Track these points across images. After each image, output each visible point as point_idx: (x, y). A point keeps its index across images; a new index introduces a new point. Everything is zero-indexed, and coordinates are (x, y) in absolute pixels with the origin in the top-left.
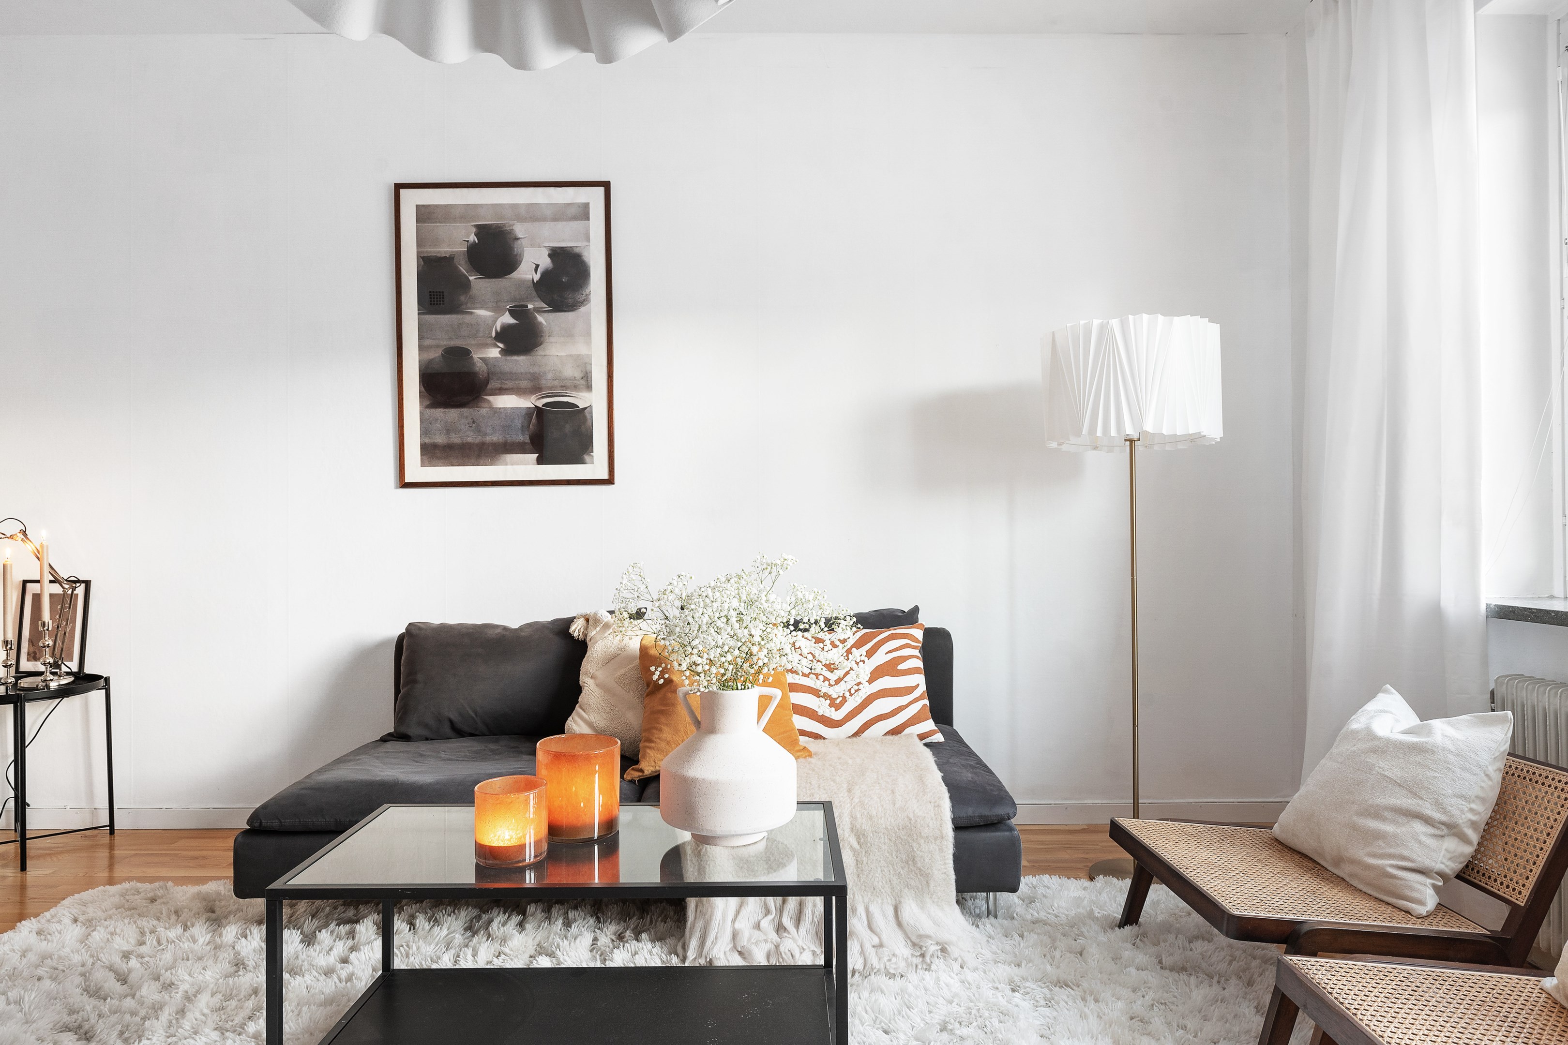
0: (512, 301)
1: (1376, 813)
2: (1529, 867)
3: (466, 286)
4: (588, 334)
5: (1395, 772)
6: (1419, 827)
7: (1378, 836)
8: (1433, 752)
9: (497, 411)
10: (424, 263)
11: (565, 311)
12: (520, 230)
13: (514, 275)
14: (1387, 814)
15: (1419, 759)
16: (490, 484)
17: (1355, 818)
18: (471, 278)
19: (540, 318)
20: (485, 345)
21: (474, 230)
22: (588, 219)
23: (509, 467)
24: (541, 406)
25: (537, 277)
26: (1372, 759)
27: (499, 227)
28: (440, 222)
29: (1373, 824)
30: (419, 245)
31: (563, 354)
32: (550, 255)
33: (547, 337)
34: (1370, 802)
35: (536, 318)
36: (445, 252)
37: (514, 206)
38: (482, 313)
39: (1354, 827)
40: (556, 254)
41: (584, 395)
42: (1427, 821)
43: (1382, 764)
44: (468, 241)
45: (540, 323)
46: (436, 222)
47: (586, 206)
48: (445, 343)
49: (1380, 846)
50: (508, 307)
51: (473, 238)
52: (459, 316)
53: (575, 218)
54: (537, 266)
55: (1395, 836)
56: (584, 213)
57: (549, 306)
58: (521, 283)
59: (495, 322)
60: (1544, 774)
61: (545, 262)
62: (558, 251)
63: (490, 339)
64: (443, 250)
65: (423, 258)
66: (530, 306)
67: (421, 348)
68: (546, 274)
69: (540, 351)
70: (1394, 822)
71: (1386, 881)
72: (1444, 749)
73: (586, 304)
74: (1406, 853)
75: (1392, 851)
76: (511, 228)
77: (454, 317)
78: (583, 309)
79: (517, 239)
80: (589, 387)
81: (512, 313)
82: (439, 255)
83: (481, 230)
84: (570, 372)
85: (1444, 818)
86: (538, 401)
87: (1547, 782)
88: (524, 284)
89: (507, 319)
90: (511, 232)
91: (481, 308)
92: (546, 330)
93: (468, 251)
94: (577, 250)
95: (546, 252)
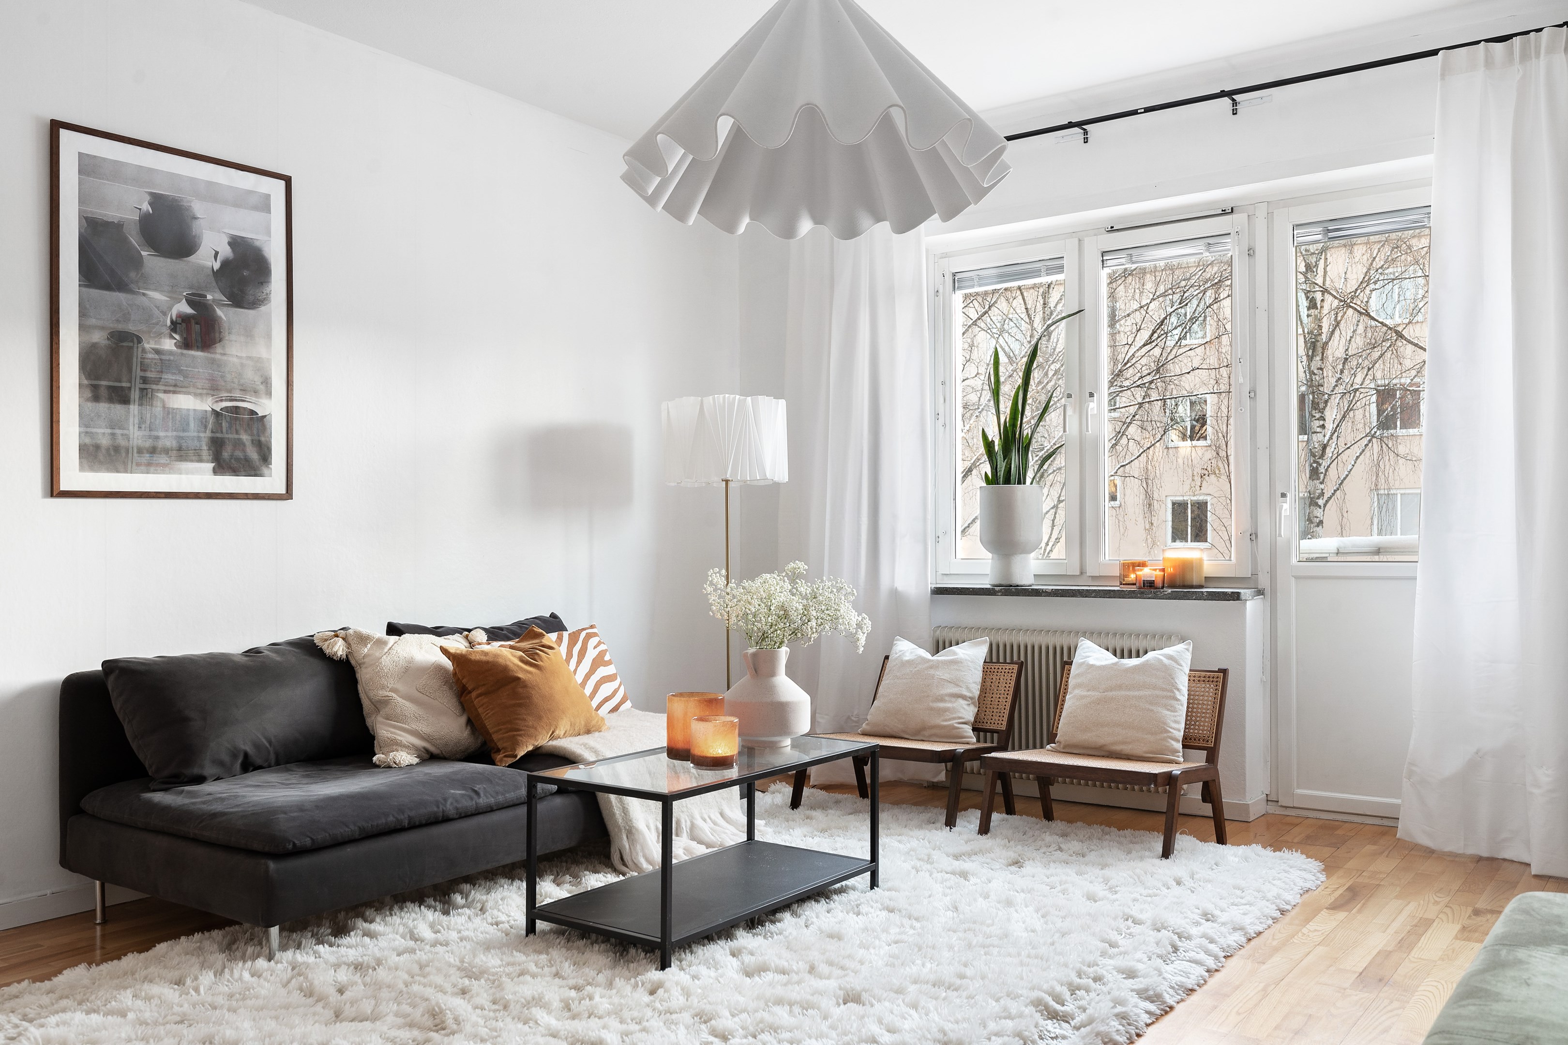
0: (190, 288)
1: (941, 699)
2: (1002, 712)
3: (137, 262)
4: (268, 336)
5: (946, 676)
6: (962, 702)
7: (946, 710)
8: (961, 662)
9: (169, 412)
10: (88, 225)
11: (247, 308)
12: (198, 208)
13: (192, 258)
14: (947, 698)
15: (955, 667)
16: (163, 496)
17: (931, 704)
18: (143, 253)
19: (219, 312)
20: (159, 335)
21: (148, 198)
22: (269, 211)
23: (183, 476)
24: (218, 410)
25: (217, 266)
26: (932, 672)
27: (176, 200)
28: (108, 180)
29: (941, 705)
30: (81, 202)
31: (244, 355)
32: (230, 244)
33: (227, 333)
34: (938, 694)
35: (214, 310)
36: (113, 216)
37: (192, 180)
38: (156, 295)
39: (932, 709)
40: (236, 243)
41: (264, 401)
42: (964, 697)
43: (938, 673)
44: (140, 209)
45: (220, 317)
46: (103, 179)
47: (268, 197)
48: (111, 325)
49: (948, 715)
50: (185, 294)
51: (146, 207)
52: (129, 296)
53: (256, 208)
54: (217, 253)
55: (954, 708)
56: (264, 205)
57: (229, 300)
58: (201, 268)
59: (170, 308)
60: (997, 667)
61: (226, 251)
62: (239, 240)
63: (165, 327)
64: (111, 214)
65: (86, 218)
66: (209, 297)
67: (82, 327)
68: (225, 264)
69: (218, 348)
70: (950, 702)
71: (954, 731)
72: (966, 660)
73: (267, 304)
74: (960, 715)
75: (954, 716)
76: (189, 204)
77: (121, 297)
78: (263, 308)
79: (196, 218)
80: (269, 393)
81: (190, 303)
82: (105, 219)
83: (157, 200)
84: (250, 375)
85: (970, 695)
86: (215, 404)
87: (999, 671)
88: (203, 271)
89: (184, 308)
90: (189, 209)
91: (155, 290)
92: (225, 325)
93: (140, 220)
94: (257, 244)
95: (225, 240)
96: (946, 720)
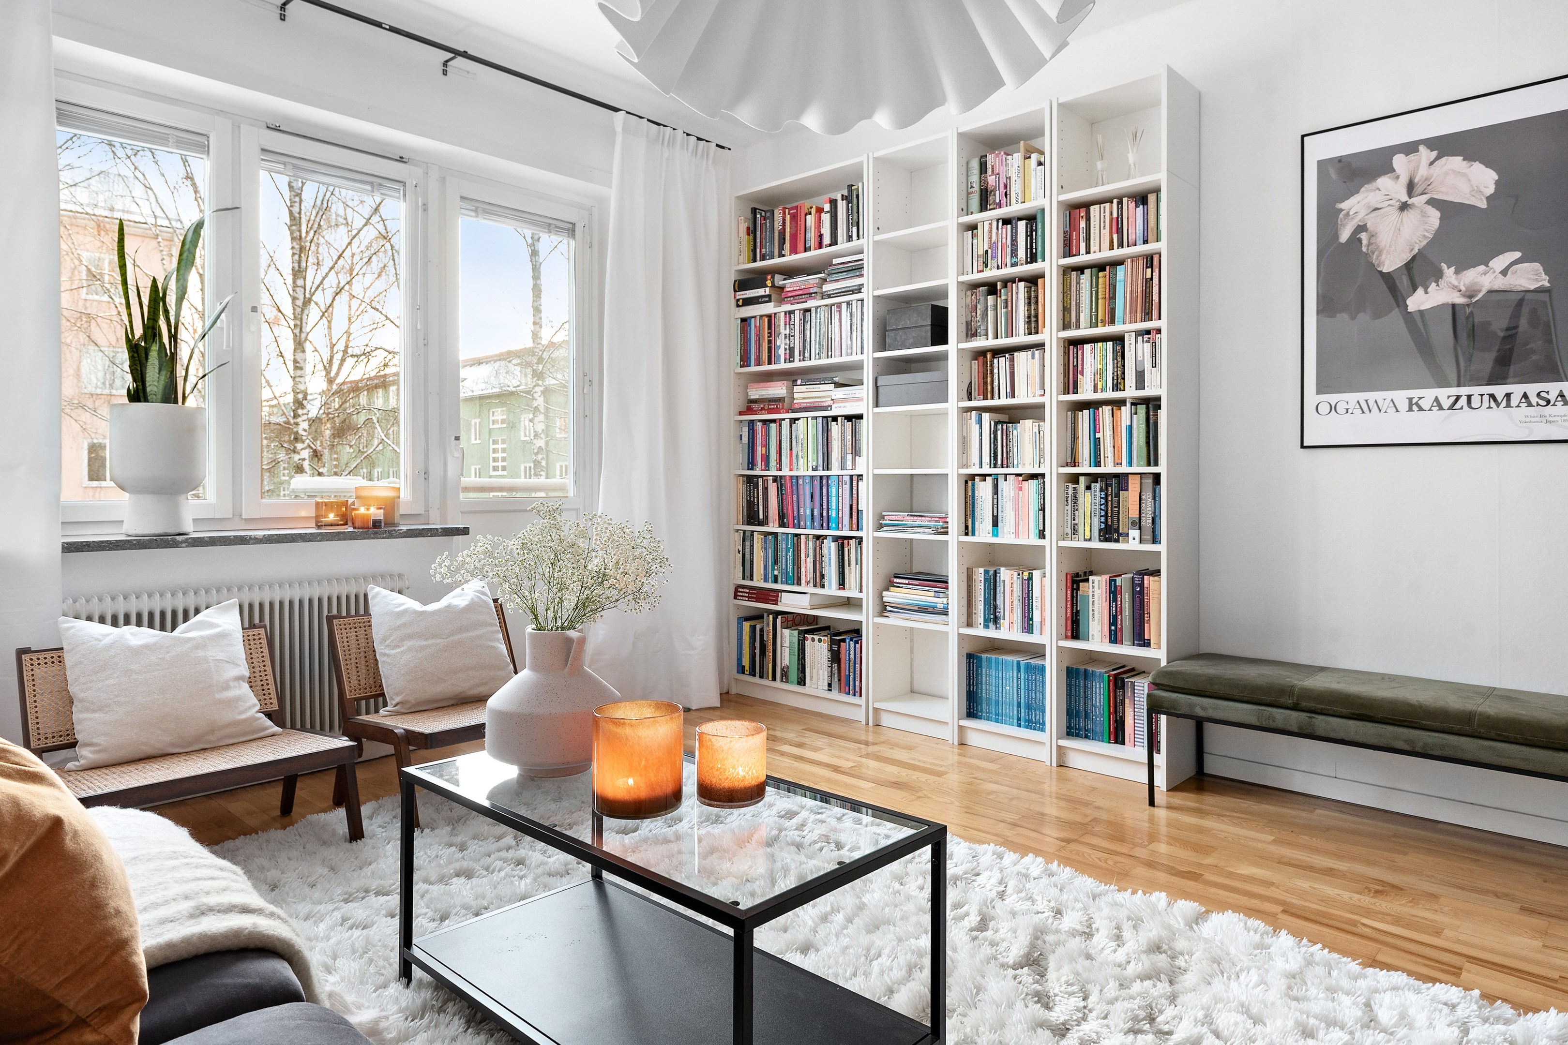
96: (242, 713)
